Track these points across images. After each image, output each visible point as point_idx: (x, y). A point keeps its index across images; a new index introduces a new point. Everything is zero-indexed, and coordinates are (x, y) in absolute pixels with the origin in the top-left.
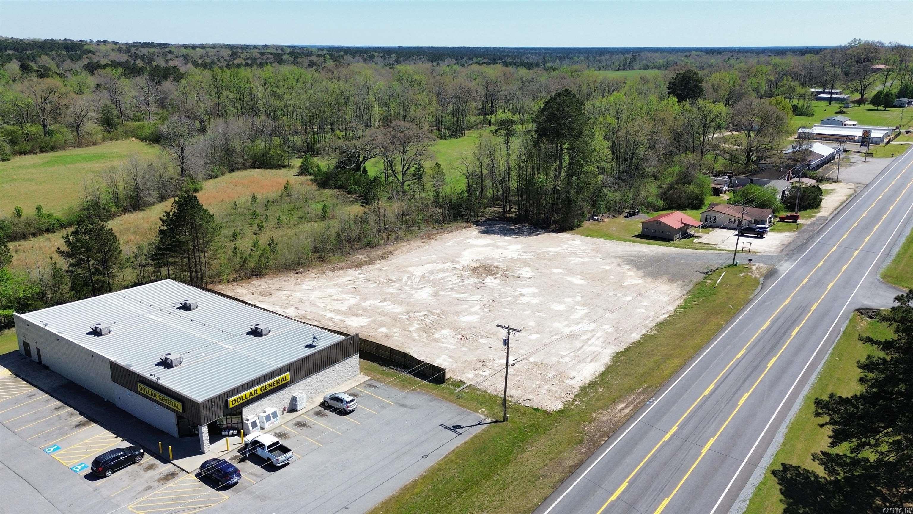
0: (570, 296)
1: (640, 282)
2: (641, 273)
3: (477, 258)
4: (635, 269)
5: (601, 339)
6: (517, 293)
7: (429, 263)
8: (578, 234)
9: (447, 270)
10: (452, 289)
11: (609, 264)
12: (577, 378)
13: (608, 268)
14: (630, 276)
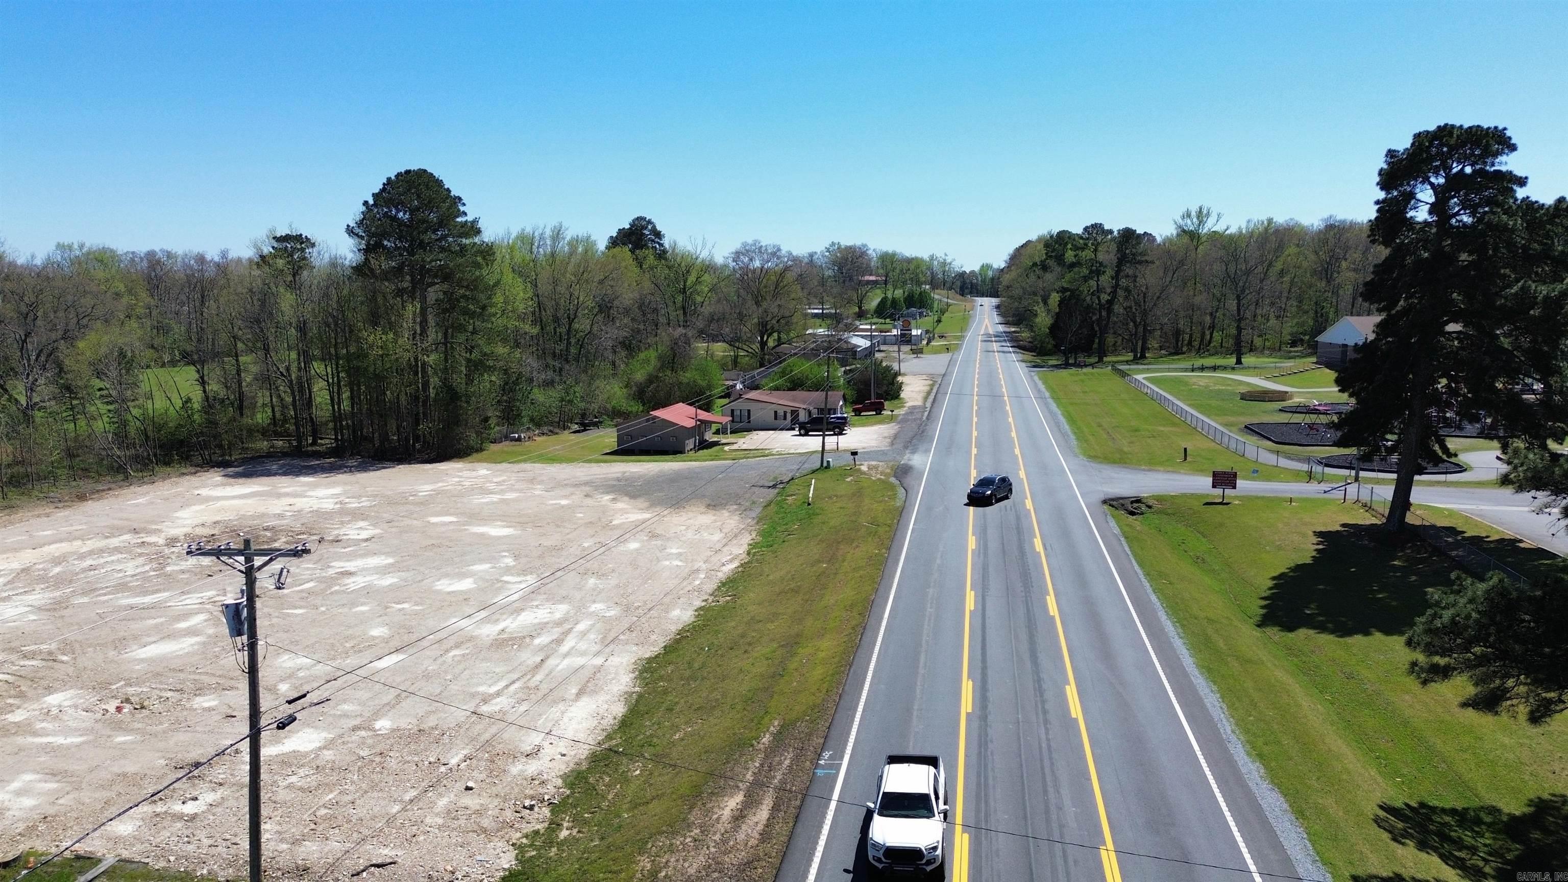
0: (482, 561)
1: (647, 516)
2: (641, 503)
3: (218, 518)
4: (626, 499)
5: (592, 636)
6: (331, 572)
7: (61, 541)
8: (479, 461)
9: (117, 550)
10: (122, 587)
11: (565, 497)
12: (548, 751)
13: (564, 502)
14: (621, 509)
